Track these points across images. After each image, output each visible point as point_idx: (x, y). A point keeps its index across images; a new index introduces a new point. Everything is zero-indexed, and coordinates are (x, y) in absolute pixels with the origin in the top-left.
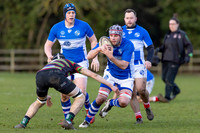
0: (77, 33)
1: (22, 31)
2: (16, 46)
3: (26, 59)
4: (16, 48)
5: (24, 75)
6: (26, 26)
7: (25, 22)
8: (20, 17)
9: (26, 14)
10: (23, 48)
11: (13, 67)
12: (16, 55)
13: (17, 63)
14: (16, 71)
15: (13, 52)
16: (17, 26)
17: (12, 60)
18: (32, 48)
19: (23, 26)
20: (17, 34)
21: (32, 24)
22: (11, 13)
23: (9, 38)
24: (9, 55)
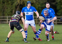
1: (10, 10)
2: (8, 15)
7: (12, 7)
8: (10, 5)
9: (12, 4)
15: (7, 17)
16: (9, 8)
17: (7, 20)
19: (11, 9)
20: (9, 11)
21: (14, 8)
22: (7, 4)
23: (6, 12)
24: (6, 18)
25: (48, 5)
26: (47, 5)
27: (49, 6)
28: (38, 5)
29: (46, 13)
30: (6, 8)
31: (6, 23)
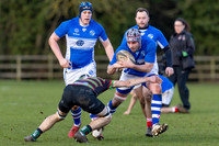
0: (92, 33)
1: (29, 35)
2: (22, 51)
3: (34, 66)
4: (23, 54)
5: (31, 83)
6: (34, 30)
7: (33, 25)
8: (27, 20)
9: (33, 16)
10: (31, 54)
11: (19, 74)
12: (23, 62)
13: (23, 70)
14: (23, 79)
15: (19, 58)
16: (23, 30)
17: (19, 67)
18: (40, 54)
19: (30, 30)
20: (24, 38)
21: (40, 27)
22: (16, 16)
23: (15, 43)
24: (15, 62)
25: (142, 17)
26: (139, 14)
27: (146, 20)
28: (119, 17)
29: (134, 43)
30: (13, 29)
31: (15, 79)
